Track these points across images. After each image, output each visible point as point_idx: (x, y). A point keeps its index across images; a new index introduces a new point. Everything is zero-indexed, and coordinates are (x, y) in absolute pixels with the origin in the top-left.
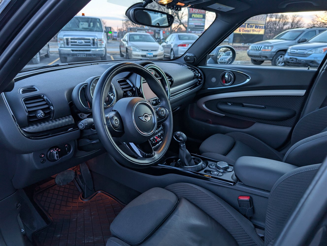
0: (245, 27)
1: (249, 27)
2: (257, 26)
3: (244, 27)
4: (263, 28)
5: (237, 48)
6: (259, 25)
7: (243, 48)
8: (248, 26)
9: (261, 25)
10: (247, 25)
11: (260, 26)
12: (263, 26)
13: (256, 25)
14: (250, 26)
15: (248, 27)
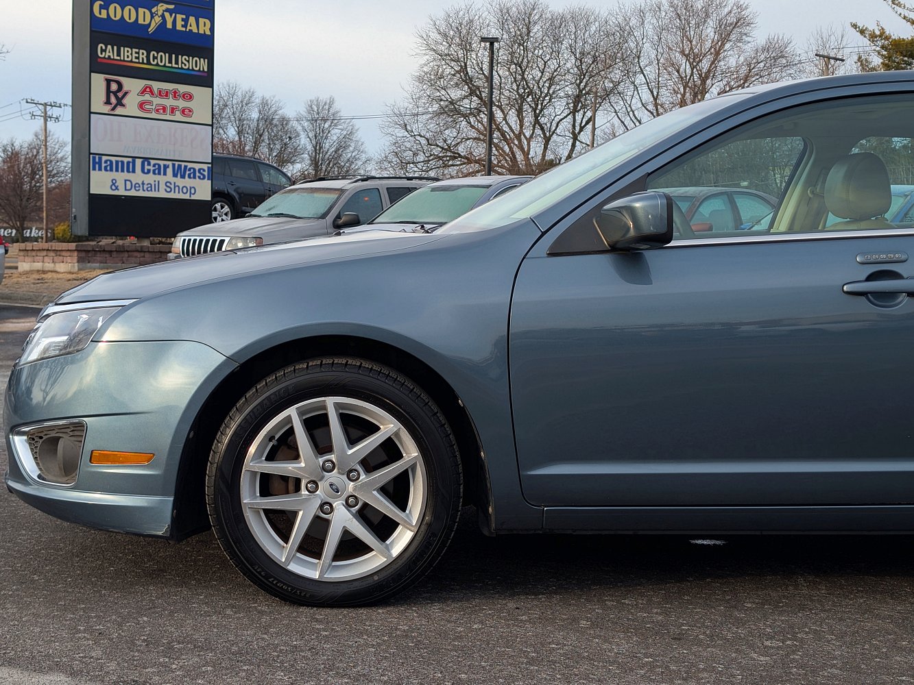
0: (134, 171)
1: (149, 171)
2: (180, 166)
3: (128, 171)
4: (204, 176)
5: (114, 254)
6: (190, 165)
7: (138, 254)
8: (147, 167)
9: (197, 166)
10: (139, 162)
11: (194, 169)
12: (204, 170)
13: (177, 163)
14: (152, 168)
15: (146, 171)
